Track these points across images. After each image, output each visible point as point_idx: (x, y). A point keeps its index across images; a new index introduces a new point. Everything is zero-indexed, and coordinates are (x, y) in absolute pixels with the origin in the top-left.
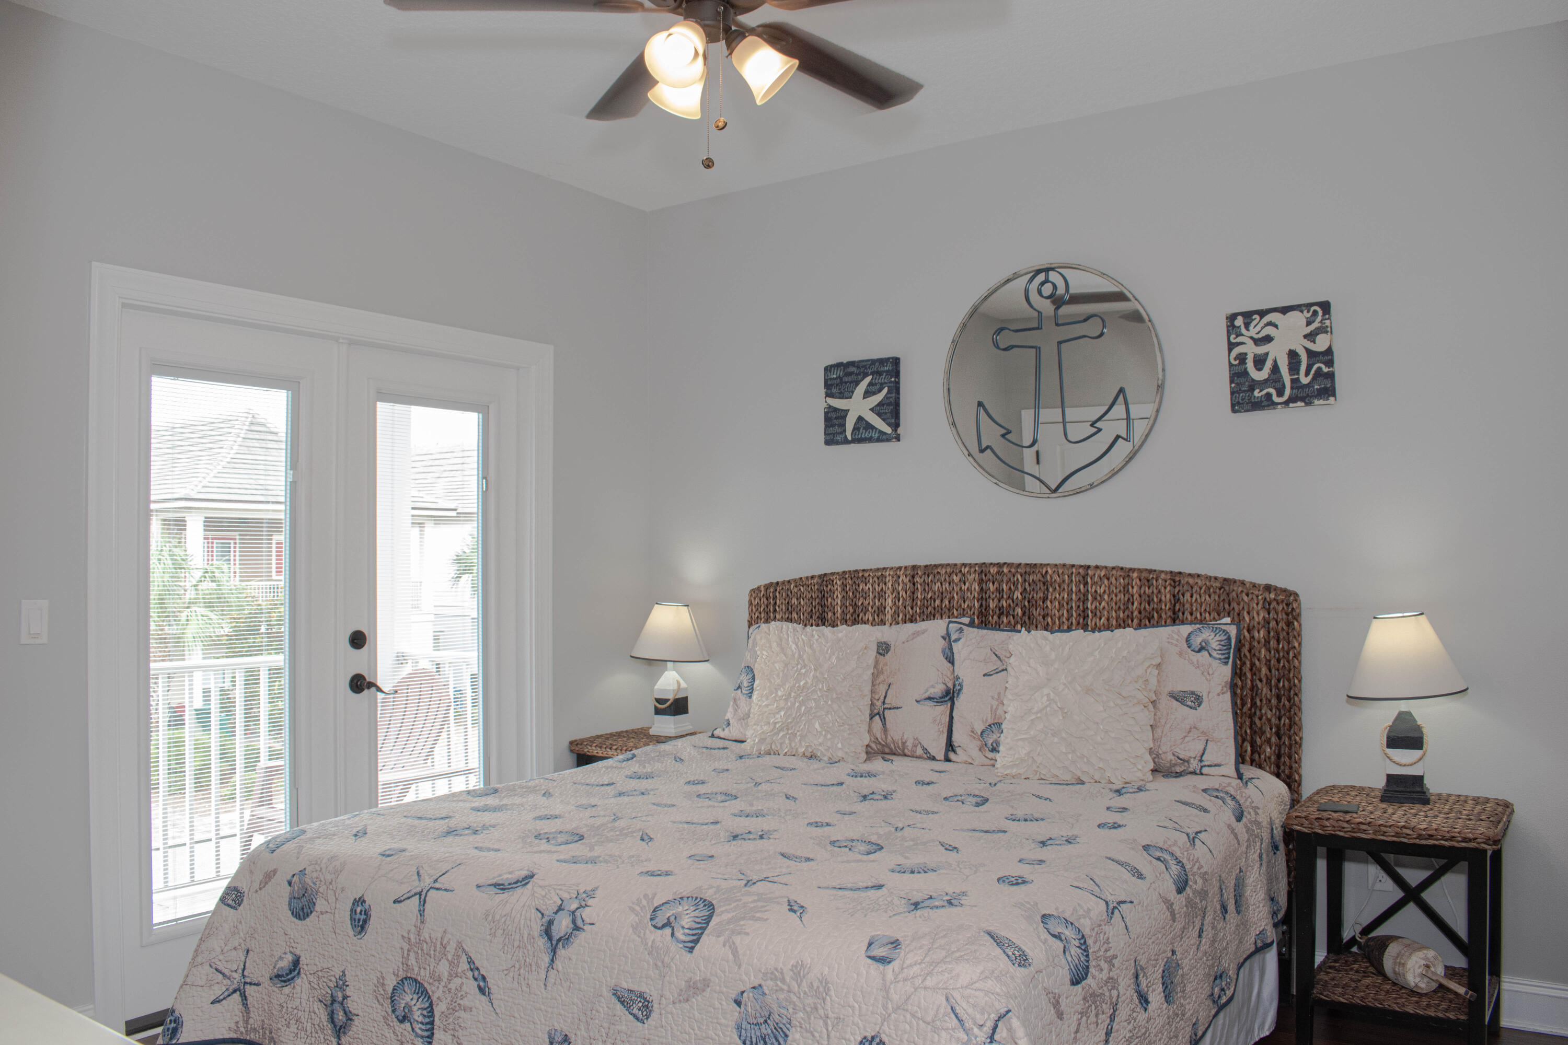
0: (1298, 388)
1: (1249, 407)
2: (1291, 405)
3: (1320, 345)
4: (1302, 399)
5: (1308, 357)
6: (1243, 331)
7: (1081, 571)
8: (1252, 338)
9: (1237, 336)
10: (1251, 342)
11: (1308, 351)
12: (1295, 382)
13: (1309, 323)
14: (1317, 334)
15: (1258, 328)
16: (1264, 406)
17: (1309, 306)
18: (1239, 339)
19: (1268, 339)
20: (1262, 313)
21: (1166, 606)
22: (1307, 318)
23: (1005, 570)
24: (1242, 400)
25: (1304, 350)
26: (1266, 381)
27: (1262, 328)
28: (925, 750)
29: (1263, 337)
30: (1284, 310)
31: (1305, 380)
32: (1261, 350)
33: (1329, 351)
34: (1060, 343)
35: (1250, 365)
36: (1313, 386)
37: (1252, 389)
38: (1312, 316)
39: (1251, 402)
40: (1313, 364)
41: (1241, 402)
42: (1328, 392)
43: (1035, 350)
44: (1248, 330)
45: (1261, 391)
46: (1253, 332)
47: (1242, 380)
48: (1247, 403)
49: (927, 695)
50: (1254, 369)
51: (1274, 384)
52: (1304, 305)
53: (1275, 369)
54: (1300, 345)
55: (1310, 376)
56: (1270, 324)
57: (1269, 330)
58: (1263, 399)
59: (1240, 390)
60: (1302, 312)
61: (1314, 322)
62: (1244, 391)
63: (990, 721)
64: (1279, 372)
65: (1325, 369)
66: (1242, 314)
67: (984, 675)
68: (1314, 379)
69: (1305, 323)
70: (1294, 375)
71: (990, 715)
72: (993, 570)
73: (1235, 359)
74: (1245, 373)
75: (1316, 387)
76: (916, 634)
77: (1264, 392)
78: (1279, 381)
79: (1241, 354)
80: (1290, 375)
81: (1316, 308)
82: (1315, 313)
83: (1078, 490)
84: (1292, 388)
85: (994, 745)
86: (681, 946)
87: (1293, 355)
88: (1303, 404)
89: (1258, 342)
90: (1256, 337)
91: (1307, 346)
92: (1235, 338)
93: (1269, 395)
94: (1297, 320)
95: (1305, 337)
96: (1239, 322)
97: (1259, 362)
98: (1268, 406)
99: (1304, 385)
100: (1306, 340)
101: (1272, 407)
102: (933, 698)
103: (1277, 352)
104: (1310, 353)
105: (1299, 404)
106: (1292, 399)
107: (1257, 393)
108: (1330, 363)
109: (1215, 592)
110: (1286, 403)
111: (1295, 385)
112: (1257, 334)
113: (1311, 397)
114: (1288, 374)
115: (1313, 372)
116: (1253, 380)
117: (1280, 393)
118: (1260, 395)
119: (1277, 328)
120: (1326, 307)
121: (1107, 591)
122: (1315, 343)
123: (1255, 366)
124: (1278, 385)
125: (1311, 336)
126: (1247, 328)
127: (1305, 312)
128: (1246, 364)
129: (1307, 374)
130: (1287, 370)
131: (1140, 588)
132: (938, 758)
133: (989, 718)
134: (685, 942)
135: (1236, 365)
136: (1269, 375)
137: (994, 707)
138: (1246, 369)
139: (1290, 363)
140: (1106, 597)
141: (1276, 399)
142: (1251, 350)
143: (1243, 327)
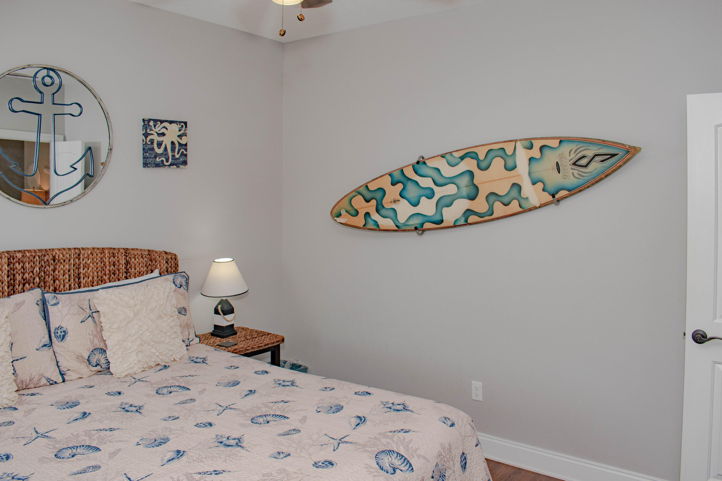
0: (174, 159)
1: (154, 166)
2: (171, 167)
3: (183, 142)
4: (176, 165)
5: (179, 146)
6: (153, 128)
7: (77, 251)
8: (157, 132)
9: (151, 130)
10: (156, 134)
11: (179, 143)
12: (173, 156)
13: (180, 131)
14: (183, 136)
15: (159, 128)
16: (160, 166)
17: (181, 122)
18: (151, 132)
19: (163, 134)
20: (162, 122)
21: (123, 266)
22: (179, 128)
23: (28, 254)
24: (152, 162)
25: (177, 142)
26: (162, 154)
27: (161, 129)
28: (48, 380)
29: (161, 133)
30: (171, 122)
31: (177, 156)
32: (161, 139)
33: (186, 145)
34: (55, 115)
35: (155, 145)
36: (180, 159)
37: (156, 157)
38: (181, 127)
39: (155, 163)
40: (181, 149)
41: (151, 163)
42: (185, 163)
43: (38, 116)
44: (155, 128)
45: (159, 158)
46: (157, 130)
47: (152, 152)
48: (154, 164)
49: (42, 344)
50: (157, 148)
51: (165, 156)
52: (178, 122)
53: (166, 149)
54: (176, 140)
55: (179, 155)
56: (164, 127)
57: (164, 130)
58: (160, 163)
59: (151, 157)
60: (177, 124)
61: (182, 130)
62: (152, 158)
63: (92, 349)
64: (167, 151)
65: (185, 152)
66: (153, 120)
67: (81, 322)
68: (181, 156)
69: (178, 130)
70: (173, 153)
71: (90, 345)
72: (19, 255)
73: (149, 141)
74: (153, 149)
75: (181, 160)
76: (19, 305)
77: (161, 159)
78: (167, 155)
79: (152, 139)
80: (172, 153)
81: (182, 124)
82: (182, 126)
83: (63, 204)
84: (172, 159)
85: (98, 362)
86: (408, 472)
87: (173, 143)
88: (176, 167)
89: (159, 135)
90: (159, 132)
91: (179, 141)
92: (149, 131)
93: (162, 161)
94: (175, 127)
95: (178, 136)
96: (152, 123)
97: (159, 145)
98: (162, 166)
99: (177, 158)
100: (178, 138)
101: (164, 167)
102: (46, 345)
103: (167, 141)
104: (180, 144)
105: (175, 167)
106: (172, 165)
107: (158, 159)
108: (186, 150)
109: (146, 257)
110: (170, 166)
111: (173, 158)
112: (159, 131)
113: (179, 164)
114: (171, 152)
115: (180, 153)
116: (156, 153)
117: (167, 161)
118: (159, 160)
119: (167, 130)
120: (186, 123)
121: (92, 262)
122: (181, 140)
123: (158, 146)
124: (167, 157)
125: (180, 136)
126: (155, 126)
127: (179, 125)
128: (153, 144)
129: (178, 154)
130: (170, 150)
131: (110, 258)
132: (58, 382)
133: (91, 347)
134: (408, 469)
135: (149, 144)
136: (163, 152)
137: (92, 340)
138: (153, 147)
139: (172, 147)
140: (91, 265)
141: (165, 163)
142: (156, 138)
143: (153, 126)
